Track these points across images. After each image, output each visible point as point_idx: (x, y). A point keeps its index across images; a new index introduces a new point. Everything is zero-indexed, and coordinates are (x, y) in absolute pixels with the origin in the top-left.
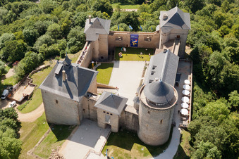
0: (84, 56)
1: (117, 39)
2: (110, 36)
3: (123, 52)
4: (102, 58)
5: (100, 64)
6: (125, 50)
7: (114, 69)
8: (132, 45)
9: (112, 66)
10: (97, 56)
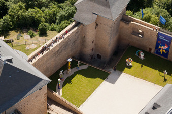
0: (55, 45)
1: (135, 33)
2: (123, 24)
3: (137, 59)
4: (99, 56)
5: (85, 67)
6: (142, 56)
7: (105, 84)
8: (158, 52)
9: (104, 76)
10: (88, 50)
